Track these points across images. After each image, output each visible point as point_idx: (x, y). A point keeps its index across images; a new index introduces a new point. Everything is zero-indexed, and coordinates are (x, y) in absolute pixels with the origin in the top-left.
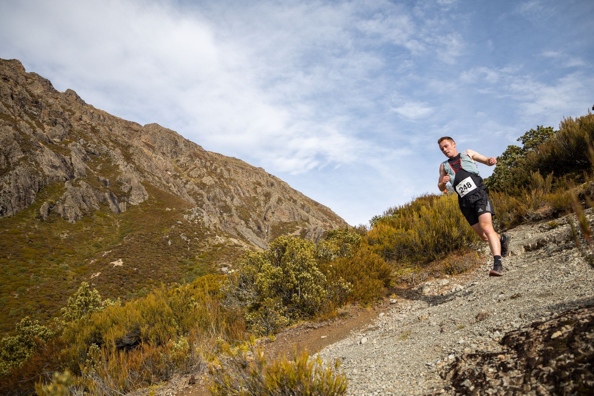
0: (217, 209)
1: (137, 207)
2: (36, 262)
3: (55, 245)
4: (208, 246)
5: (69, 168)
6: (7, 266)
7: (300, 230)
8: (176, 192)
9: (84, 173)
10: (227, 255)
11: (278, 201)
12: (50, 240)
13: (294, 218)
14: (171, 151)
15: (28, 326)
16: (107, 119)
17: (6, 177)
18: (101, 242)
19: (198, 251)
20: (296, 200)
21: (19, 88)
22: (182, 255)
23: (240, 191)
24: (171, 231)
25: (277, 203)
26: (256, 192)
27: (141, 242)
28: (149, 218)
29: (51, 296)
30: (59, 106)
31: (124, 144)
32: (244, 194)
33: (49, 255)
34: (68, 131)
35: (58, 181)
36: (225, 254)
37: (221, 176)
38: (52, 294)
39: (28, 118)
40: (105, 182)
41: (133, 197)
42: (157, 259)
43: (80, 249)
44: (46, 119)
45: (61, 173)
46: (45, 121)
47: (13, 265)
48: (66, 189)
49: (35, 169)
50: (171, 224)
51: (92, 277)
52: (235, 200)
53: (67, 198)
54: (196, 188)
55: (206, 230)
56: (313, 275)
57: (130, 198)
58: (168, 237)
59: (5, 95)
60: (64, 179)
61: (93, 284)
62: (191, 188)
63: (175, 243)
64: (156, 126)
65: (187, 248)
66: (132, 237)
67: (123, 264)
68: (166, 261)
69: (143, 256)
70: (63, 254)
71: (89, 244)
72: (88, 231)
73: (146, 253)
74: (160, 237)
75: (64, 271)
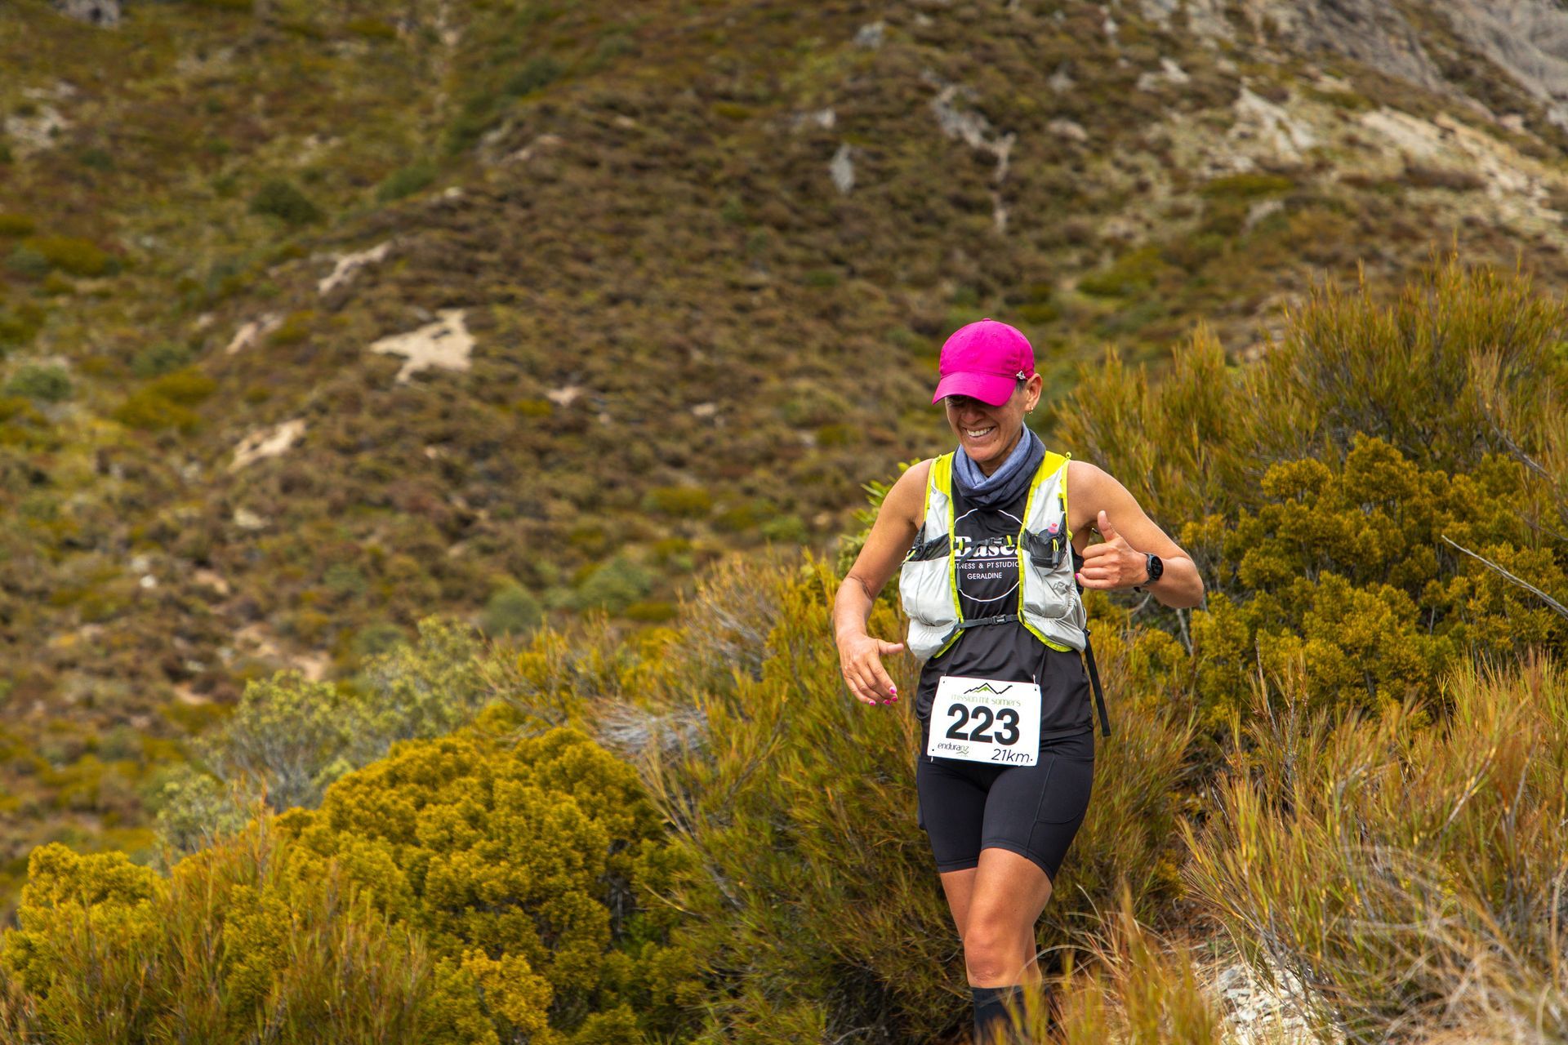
4: (1162, 192)
18: (312, 177)
19: (1076, 239)
22: (946, 273)
24: (857, 72)
27: (617, 169)
36: (1310, 258)
42: (742, 309)
43: (161, 230)
50: (859, 13)
51: (242, 456)
55: (1148, 52)
58: (827, 119)
61: (243, 517)
63: (885, 176)
65: (986, 208)
66: (543, 130)
67: (476, 353)
68: (810, 325)
69: (628, 287)
70: (35, 274)
71: (225, 189)
72: (212, 82)
73: (652, 263)
74: (769, 128)
75: (34, 408)
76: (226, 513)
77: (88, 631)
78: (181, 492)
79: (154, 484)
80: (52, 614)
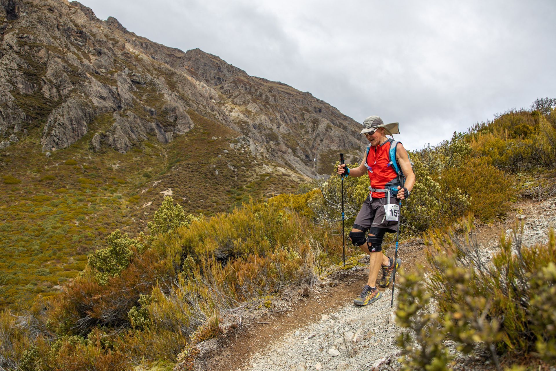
0: (263, 137)
1: (184, 137)
2: (92, 192)
3: (108, 175)
4: (255, 176)
5: (116, 98)
6: (67, 195)
7: (350, 158)
8: (221, 121)
9: (131, 102)
10: (274, 184)
11: (327, 128)
12: (104, 170)
13: (345, 146)
14: (215, 78)
15: (119, 238)
16: (149, 46)
17: (59, 110)
18: (150, 172)
19: (245, 181)
20: (346, 127)
21: (64, 18)
22: (230, 185)
23: (287, 118)
24: (218, 161)
25: (327, 130)
26: (304, 119)
27: (189, 172)
28: (196, 147)
29: (108, 224)
30: (102, 35)
31: (167, 72)
32: (291, 121)
33: (104, 185)
34: (112, 60)
35: (106, 111)
37: (267, 101)
38: (109, 222)
39: (75, 49)
40: (151, 112)
41: (179, 126)
42: (205, 188)
43: (132, 179)
44: (91, 49)
45: (109, 104)
46: (90, 52)
47: (72, 195)
48: (115, 120)
49: (85, 100)
50: (218, 154)
51: (144, 206)
52: (281, 127)
53: (116, 129)
54: (242, 116)
55: (253, 159)
56: (426, 185)
57: (177, 127)
58: (215, 166)
59: (51, 26)
60: (112, 110)
61: (145, 213)
62: (237, 115)
63: (222, 173)
64: (198, 51)
65: (234, 177)
66: (180, 167)
67: (173, 193)
68: (214, 190)
69: (191, 186)
70: (116, 184)
71: (139, 174)
72: (137, 161)
73: (194, 183)
74: (207, 167)
75: (118, 200)
76: (144, 213)
77: (127, 227)
78: (137, 210)
79: (134, 209)
80: (123, 225)
